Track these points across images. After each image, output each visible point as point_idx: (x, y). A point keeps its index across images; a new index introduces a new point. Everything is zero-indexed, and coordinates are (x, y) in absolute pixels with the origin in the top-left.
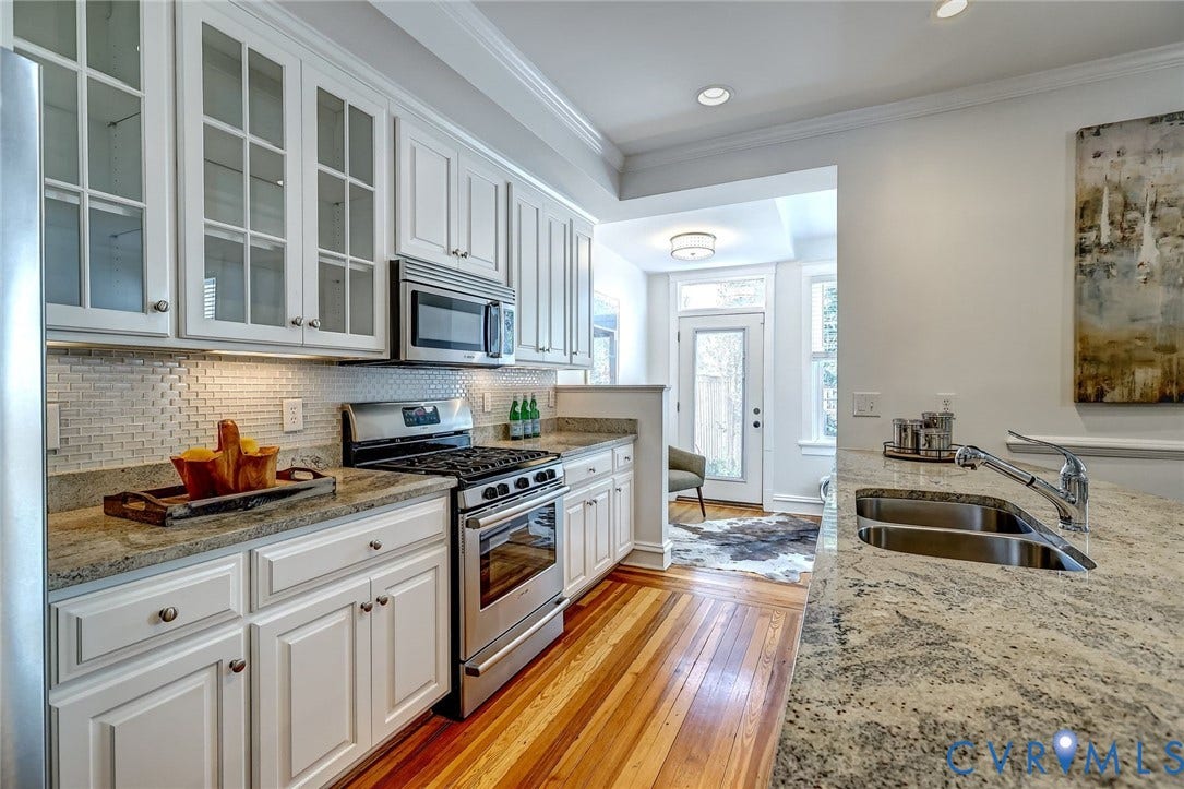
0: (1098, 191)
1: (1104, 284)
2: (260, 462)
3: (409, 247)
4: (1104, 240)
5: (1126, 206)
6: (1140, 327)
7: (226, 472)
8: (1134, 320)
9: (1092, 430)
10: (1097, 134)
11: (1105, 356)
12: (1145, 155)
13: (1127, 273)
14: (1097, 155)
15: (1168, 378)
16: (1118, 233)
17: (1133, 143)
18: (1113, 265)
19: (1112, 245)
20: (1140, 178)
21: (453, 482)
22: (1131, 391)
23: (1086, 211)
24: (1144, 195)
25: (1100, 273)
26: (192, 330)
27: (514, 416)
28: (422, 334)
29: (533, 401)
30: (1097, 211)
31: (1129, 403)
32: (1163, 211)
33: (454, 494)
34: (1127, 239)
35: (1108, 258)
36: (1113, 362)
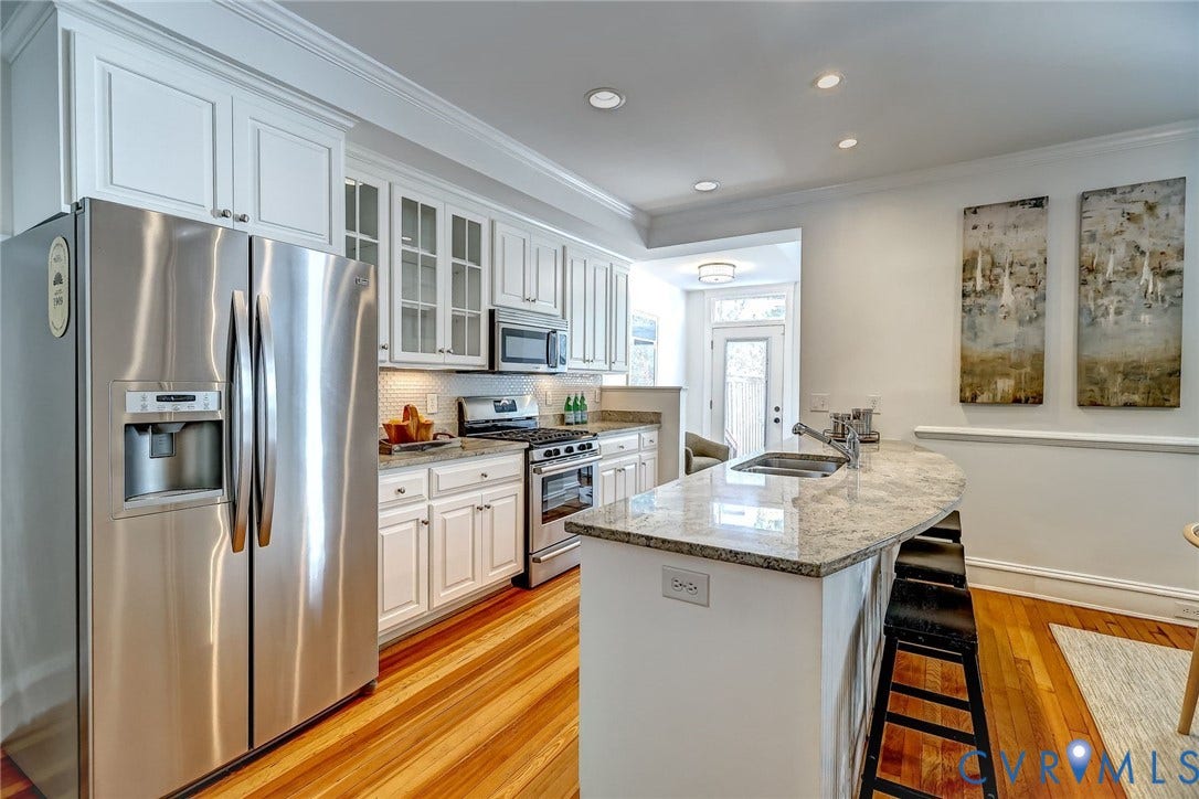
0: (975, 253)
1: (979, 320)
2: (428, 426)
3: (500, 300)
4: (979, 288)
5: (993, 264)
6: (1000, 350)
7: (413, 431)
8: (996, 345)
9: (972, 423)
10: (975, 212)
11: (978, 370)
12: (1006, 229)
13: (993, 312)
14: (975, 228)
15: (1018, 388)
16: (988, 283)
17: (999, 219)
18: (984, 306)
19: (983, 292)
20: (1002, 245)
21: (526, 445)
22: (995, 395)
23: (968, 266)
24: (1004, 257)
25: (975, 311)
26: (396, 358)
27: (568, 408)
28: (508, 355)
29: (583, 398)
30: (974, 267)
31: (994, 403)
32: (1017, 268)
33: (527, 451)
34: (993, 288)
35: (981, 301)
36: (983, 375)
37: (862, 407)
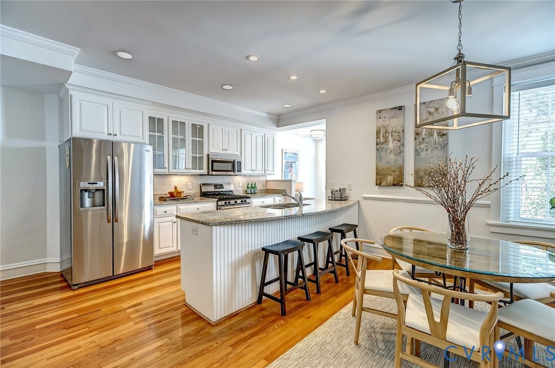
0: (380, 128)
1: (382, 153)
2: (180, 193)
3: (212, 150)
4: (381, 142)
5: (386, 132)
6: (389, 165)
7: (175, 194)
8: (387, 163)
9: (382, 193)
10: (380, 112)
11: (382, 172)
12: (390, 118)
13: (386, 150)
14: (380, 118)
15: (394, 180)
16: (384, 139)
17: (387, 115)
18: (383, 148)
19: (383, 143)
20: (389, 125)
21: (217, 200)
22: (387, 183)
23: (378, 133)
24: (390, 130)
25: (380, 150)
26: (170, 171)
27: (248, 188)
28: (214, 169)
29: (255, 184)
30: (380, 133)
31: (387, 186)
32: (394, 134)
34: (386, 141)
35: (382, 146)
36: (383, 175)
37: (342, 187)
